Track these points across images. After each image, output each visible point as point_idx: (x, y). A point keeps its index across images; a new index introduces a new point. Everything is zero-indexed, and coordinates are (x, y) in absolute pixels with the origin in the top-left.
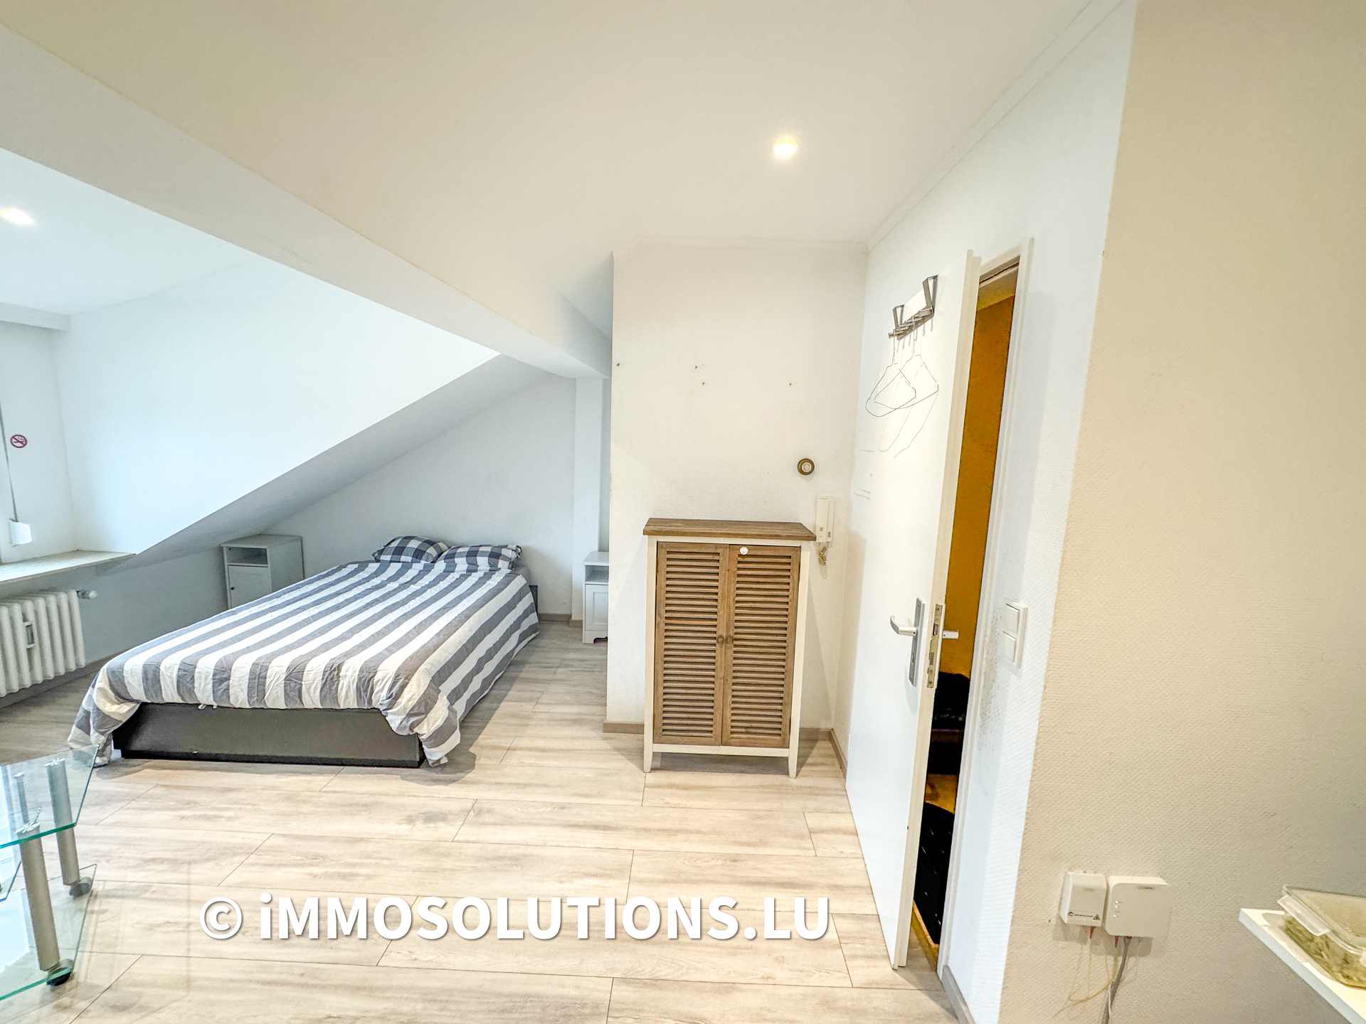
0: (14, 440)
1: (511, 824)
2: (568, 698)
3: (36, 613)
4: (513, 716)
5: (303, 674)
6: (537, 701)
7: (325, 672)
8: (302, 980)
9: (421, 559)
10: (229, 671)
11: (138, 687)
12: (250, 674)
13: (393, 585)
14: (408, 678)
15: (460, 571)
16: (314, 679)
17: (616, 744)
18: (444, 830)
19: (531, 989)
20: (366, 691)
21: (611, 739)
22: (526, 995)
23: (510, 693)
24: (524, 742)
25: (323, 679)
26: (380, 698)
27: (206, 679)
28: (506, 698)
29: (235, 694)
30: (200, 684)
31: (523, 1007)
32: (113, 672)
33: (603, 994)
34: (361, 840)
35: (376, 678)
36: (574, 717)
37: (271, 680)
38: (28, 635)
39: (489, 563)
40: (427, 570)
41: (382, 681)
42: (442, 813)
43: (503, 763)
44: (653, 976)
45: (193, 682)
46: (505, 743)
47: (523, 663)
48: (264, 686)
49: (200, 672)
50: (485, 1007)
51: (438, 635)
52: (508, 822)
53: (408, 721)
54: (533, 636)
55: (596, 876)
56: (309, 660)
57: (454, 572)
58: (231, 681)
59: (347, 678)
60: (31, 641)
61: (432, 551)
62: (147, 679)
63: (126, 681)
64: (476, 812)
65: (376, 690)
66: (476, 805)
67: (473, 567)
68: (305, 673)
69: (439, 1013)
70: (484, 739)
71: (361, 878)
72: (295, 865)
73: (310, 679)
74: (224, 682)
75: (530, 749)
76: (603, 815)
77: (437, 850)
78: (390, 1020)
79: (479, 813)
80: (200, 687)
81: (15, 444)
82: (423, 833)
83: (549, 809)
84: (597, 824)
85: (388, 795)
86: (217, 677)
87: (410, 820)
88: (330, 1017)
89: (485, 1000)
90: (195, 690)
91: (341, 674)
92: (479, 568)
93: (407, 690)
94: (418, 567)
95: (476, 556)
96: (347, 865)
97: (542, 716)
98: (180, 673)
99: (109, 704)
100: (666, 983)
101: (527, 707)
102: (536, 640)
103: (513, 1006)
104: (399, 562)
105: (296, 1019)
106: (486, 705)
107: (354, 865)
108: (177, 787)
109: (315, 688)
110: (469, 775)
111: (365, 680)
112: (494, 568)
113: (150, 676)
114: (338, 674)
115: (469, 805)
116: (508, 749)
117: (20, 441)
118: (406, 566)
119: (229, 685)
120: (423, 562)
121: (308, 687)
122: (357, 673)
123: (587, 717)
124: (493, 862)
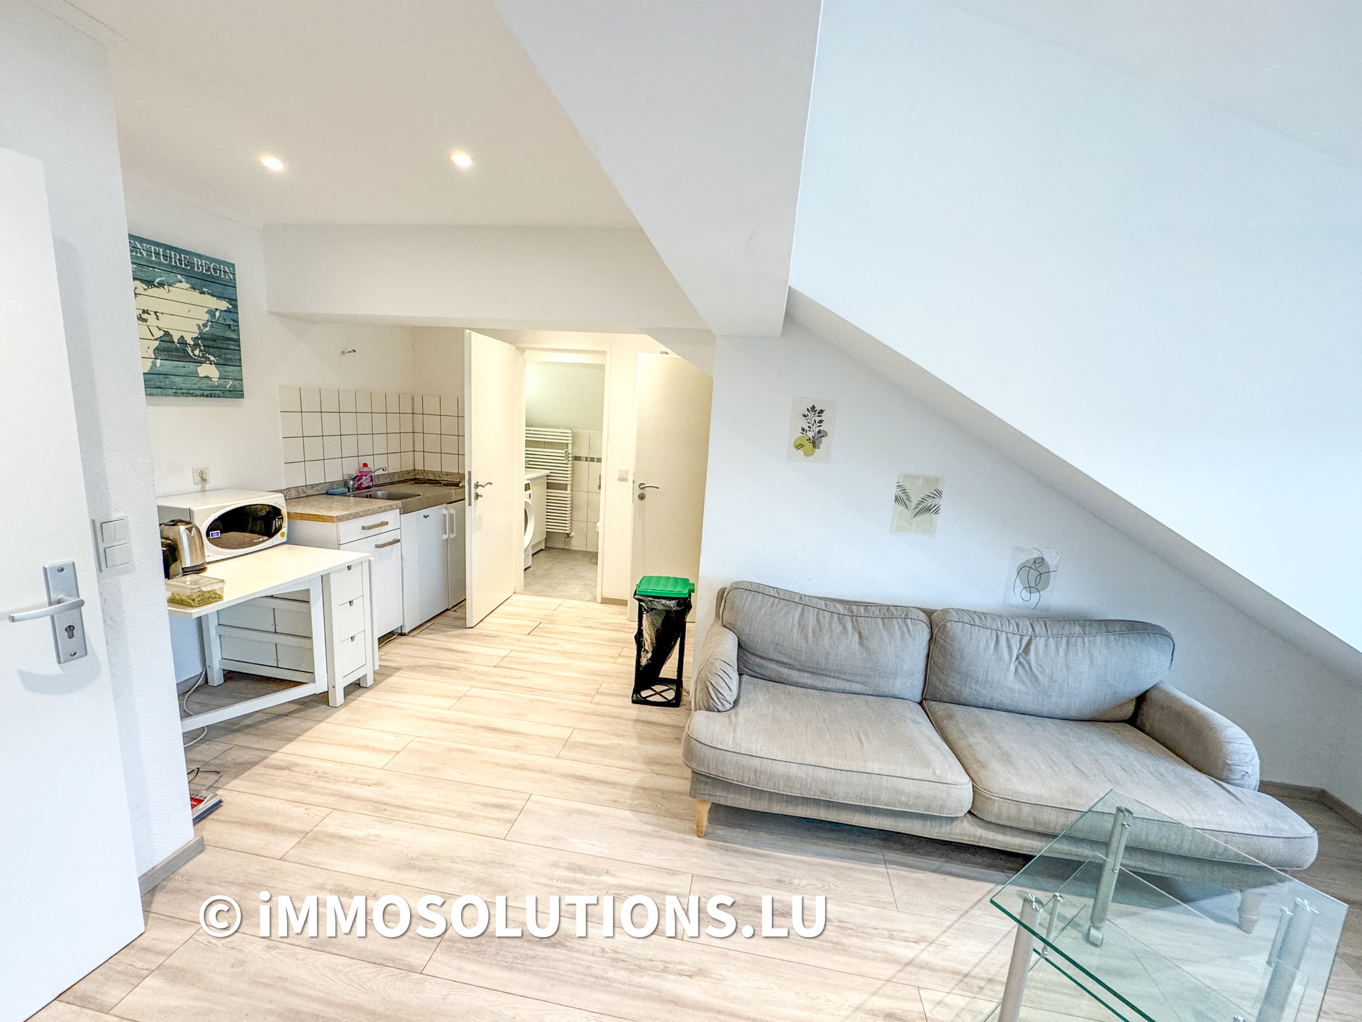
19: (506, 975)
22: (512, 968)
31: (516, 958)
33: (439, 958)
44: (379, 969)
50: (551, 963)
69: (593, 965)
78: (634, 965)
89: (550, 970)
100: (373, 960)
103: (524, 961)
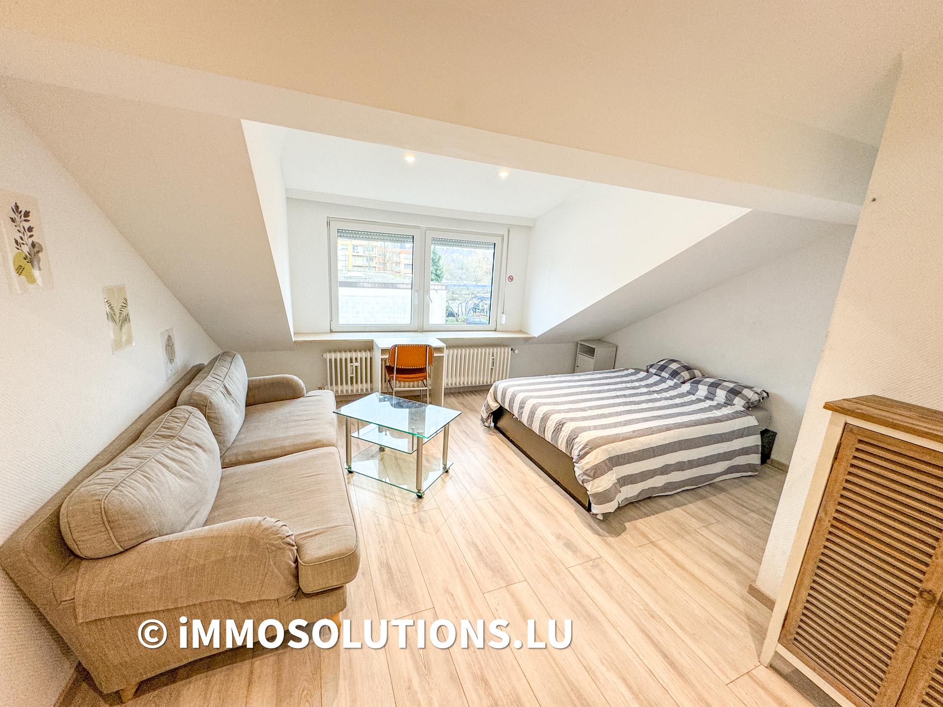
1: (607, 592)
2: (739, 540)
4: (676, 522)
5: (548, 420)
6: (707, 526)
7: (557, 424)
8: (460, 568)
9: (674, 378)
10: (524, 404)
11: (500, 397)
13: (645, 390)
14: (592, 449)
15: (698, 395)
16: (552, 425)
17: (753, 613)
18: (568, 558)
20: (570, 445)
21: (749, 602)
23: (691, 505)
24: (668, 547)
25: (555, 427)
26: (575, 454)
27: (518, 403)
28: (683, 507)
29: (524, 416)
30: (516, 405)
34: (531, 527)
35: (576, 440)
36: (729, 559)
37: (537, 416)
38: (492, 362)
39: (726, 397)
40: (675, 387)
41: (579, 444)
42: (576, 548)
43: (639, 549)
45: (514, 403)
46: (653, 536)
47: (722, 490)
48: (534, 418)
49: (516, 400)
51: (634, 432)
52: (607, 589)
53: (582, 476)
54: (750, 474)
55: (630, 688)
56: (554, 413)
57: (694, 395)
58: (524, 409)
59: (564, 433)
60: (493, 365)
61: (686, 375)
63: (497, 392)
64: (595, 564)
65: (575, 447)
66: (598, 560)
67: (711, 396)
68: (550, 420)
70: (641, 523)
71: (514, 545)
72: (500, 515)
73: (550, 424)
74: (522, 408)
75: (668, 555)
76: (680, 653)
77: (555, 565)
79: (595, 566)
80: (515, 407)
81: (509, 280)
82: (558, 550)
83: (641, 607)
84: (668, 655)
85: (561, 514)
86: (521, 405)
87: (559, 537)
88: (452, 595)
90: (513, 407)
91: (562, 429)
92: (715, 398)
93: (588, 456)
94: (671, 383)
95: (717, 388)
96: (516, 534)
97: (701, 539)
98: (512, 396)
99: (491, 400)
101: (694, 524)
102: (751, 478)
104: (660, 376)
105: (445, 582)
106: (664, 502)
107: (517, 536)
108: (498, 450)
109: (551, 430)
110: (611, 539)
111: (572, 438)
112: (729, 402)
113: (503, 394)
114: (561, 428)
115: (594, 556)
116: (651, 542)
117: (511, 278)
118: (663, 380)
119: (523, 411)
120: (675, 380)
121: (549, 427)
122: (569, 432)
123: (743, 568)
124: (575, 603)
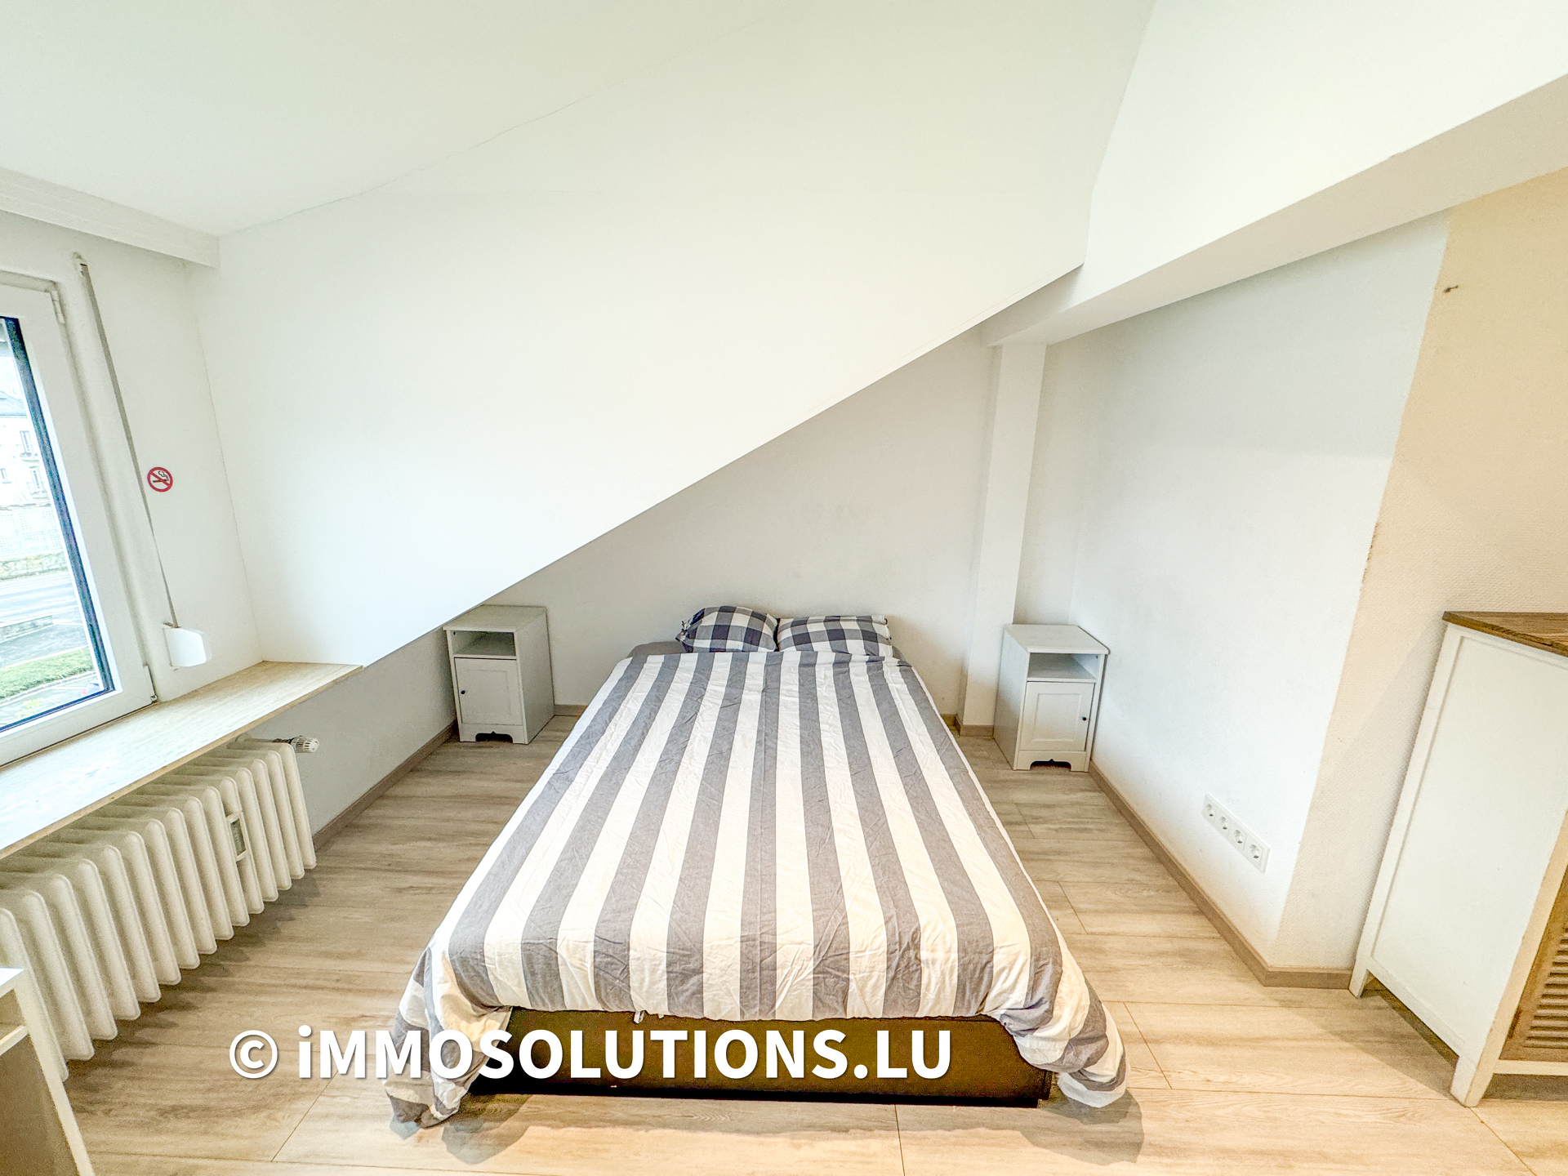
0: (153, 478)
2: (1112, 895)
3: (241, 797)
5: (847, 959)
6: (1070, 905)
7: (890, 953)
10: (697, 956)
11: (515, 989)
12: (742, 962)
16: (872, 970)
25: (888, 968)
26: (1006, 1002)
27: (653, 972)
29: (713, 1000)
30: (642, 981)
32: (464, 961)
35: (996, 965)
37: (786, 972)
38: (236, 841)
39: (865, 650)
40: (774, 663)
41: (1010, 970)
43: (1174, 1083)
45: (628, 977)
48: (774, 984)
49: (639, 959)
58: (704, 974)
59: (937, 966)
60: (241, 846)
62: (533, 974)
63: (491, 977)
65: (997, 989)
68: (852, 956)
73: (863, 968)
74: (691, 976)
75: (1181, 1038)
80: (641, 988)
81: (155, 485)
86: (677, 968)
90: (632, 993)
91: (922, 957)
94: (758, 658)
95: (844, 639)
97: (1116, 944)
98: (598, 960)
104: (727, 651)
109: (876, 987)
111: (975, 970)
112: (874, 657)
113: (538, 967)
114: (916, 957)
117: (162, 479)
118: (740, 659)
119: (701, 984)
121: (860, 985)
123: (1192, 944)
